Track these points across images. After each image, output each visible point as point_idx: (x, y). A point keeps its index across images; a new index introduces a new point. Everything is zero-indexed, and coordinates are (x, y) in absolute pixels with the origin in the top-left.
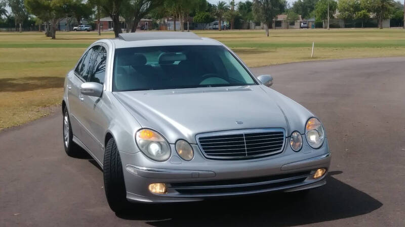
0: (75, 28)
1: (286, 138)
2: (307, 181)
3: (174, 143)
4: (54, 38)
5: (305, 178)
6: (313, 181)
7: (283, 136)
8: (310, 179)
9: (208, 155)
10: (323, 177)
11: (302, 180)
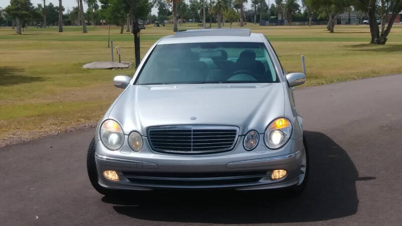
0: (365, 21)
1: (239, 136)
2: (262, 181)
3: (128, 134)
4: (332, 32)
5: (261, 178)
6: (269, 181)
7: (235, 134)
8: (266, 179)
9: (156, 147)
10: (284, 178)
11: (257, 180)
